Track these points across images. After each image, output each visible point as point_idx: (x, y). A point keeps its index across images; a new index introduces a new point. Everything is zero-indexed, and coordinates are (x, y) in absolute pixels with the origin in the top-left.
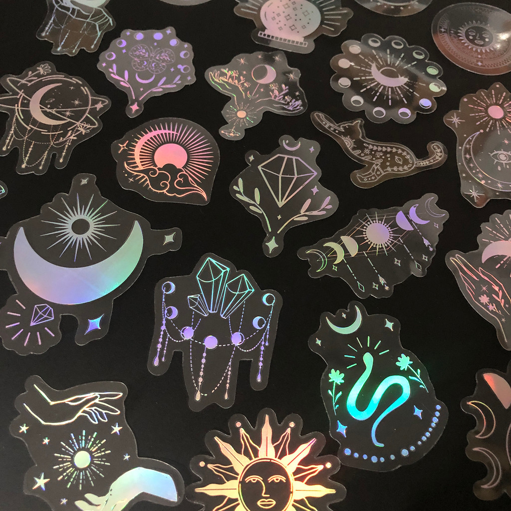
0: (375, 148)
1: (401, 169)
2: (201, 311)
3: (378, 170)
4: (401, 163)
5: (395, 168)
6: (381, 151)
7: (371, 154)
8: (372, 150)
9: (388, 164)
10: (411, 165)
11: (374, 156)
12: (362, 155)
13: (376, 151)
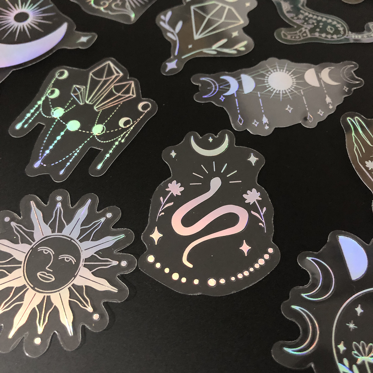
0: (311, 16)
1: (329, 36)
2: (79, 99)
3: (305, 32)
4: (332, 32)
5: (324, 35)
6: (316, 19)
7: (304, 19)
8: (307, 16)
9: (318, 30)
10: (342, 35)
11: (306, 21)
12: (295, 18)
13: (311, 18)
